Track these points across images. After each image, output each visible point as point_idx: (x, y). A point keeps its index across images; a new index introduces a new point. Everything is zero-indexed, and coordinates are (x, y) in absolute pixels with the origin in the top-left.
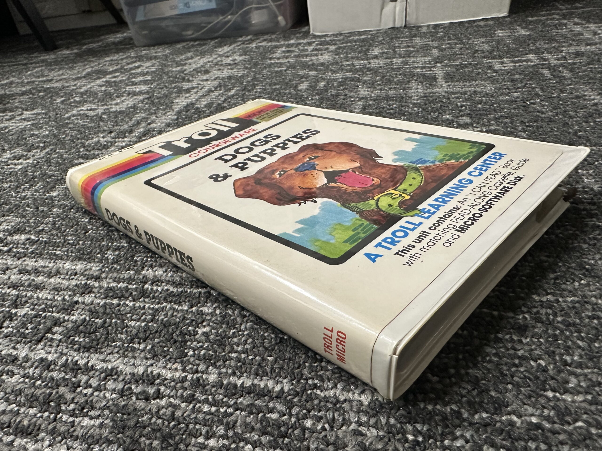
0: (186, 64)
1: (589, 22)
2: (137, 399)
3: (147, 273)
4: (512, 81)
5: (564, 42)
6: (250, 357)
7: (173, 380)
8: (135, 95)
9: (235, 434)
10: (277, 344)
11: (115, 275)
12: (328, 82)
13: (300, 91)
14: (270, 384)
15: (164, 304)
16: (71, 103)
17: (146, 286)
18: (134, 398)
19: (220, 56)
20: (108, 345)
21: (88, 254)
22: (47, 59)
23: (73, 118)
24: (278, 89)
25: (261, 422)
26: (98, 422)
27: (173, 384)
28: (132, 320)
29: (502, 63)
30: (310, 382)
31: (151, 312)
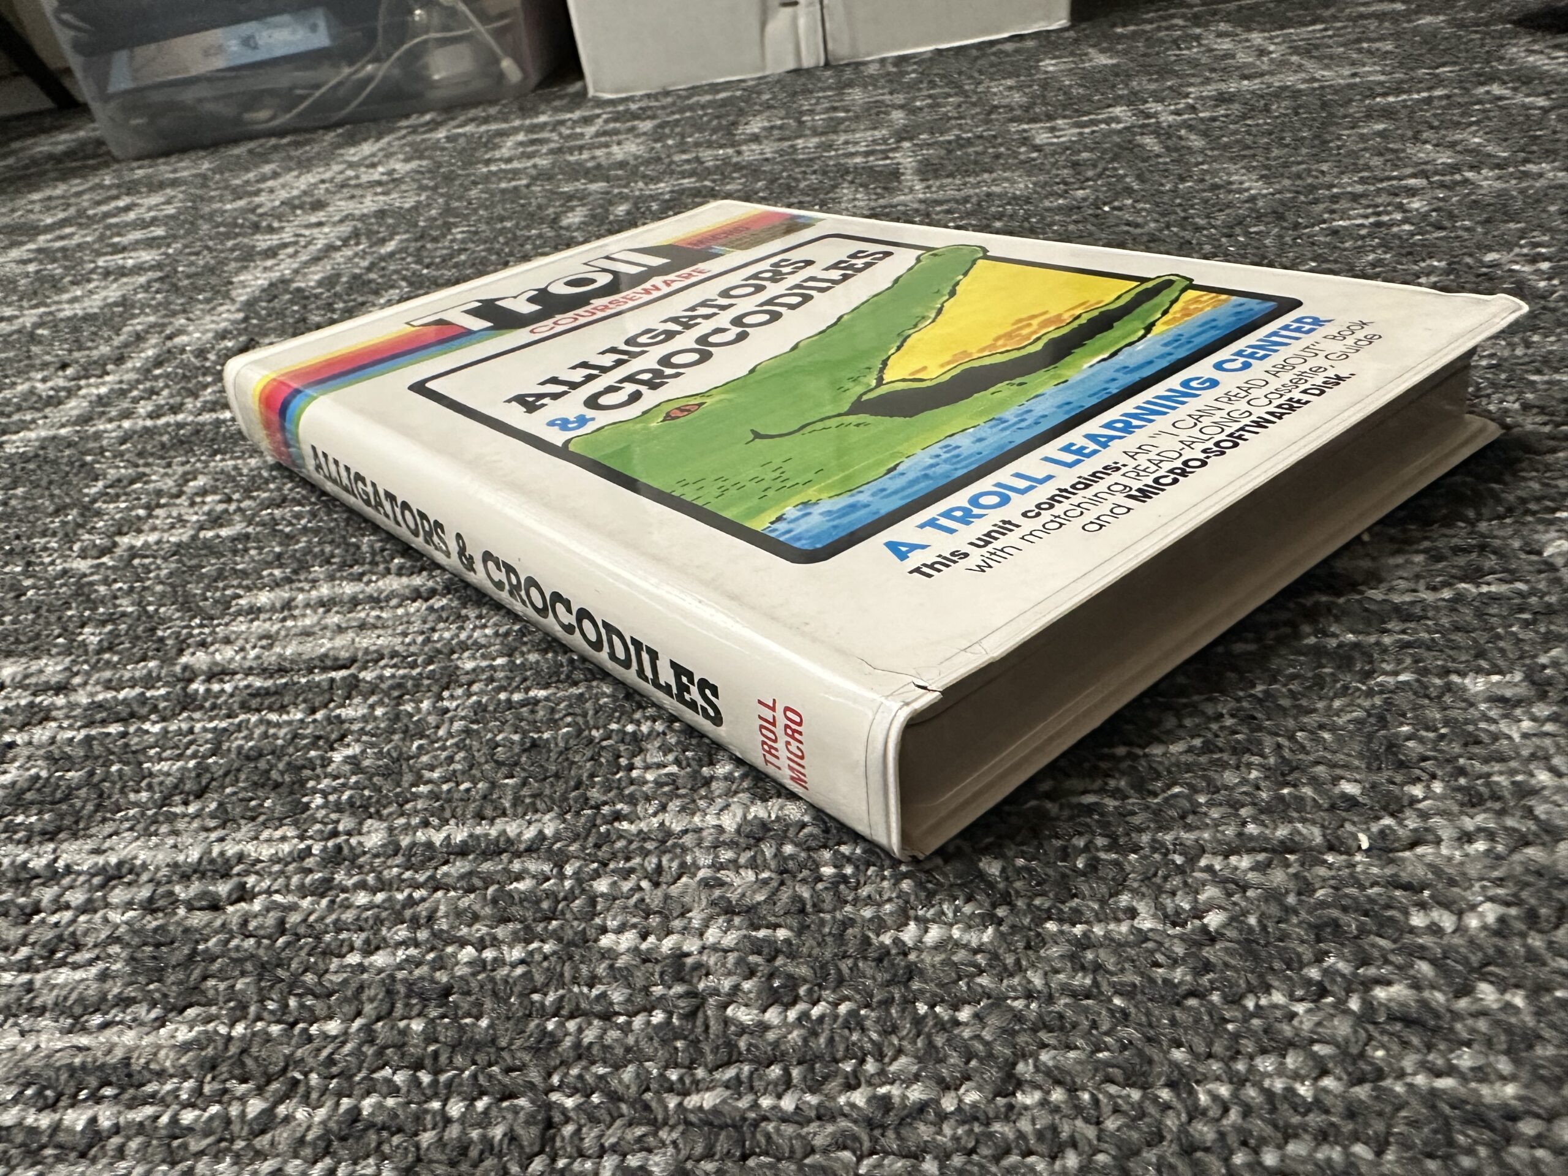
0: (260, 190)
2: (191, 908)
4: (1075, 165)
5: (1193, 75)
6: (462, 787)
7: (275, 860)
8: (123, 275)
9: (434, 935)
11: (108, 674)
12: (636, 204)
13: (568, 228)
14: (512, 829)
15: (242, 717)
17: (194, 686)
18: (182, 911)
19: (352, 165)
20: (104, 820)
24: (510, 230)
25: (495, 901)
26: (94, 971)
27: (276, 868)
28: (161, 760)
29: (1053, 129)
30: (606, 810)
31: (209, 736)
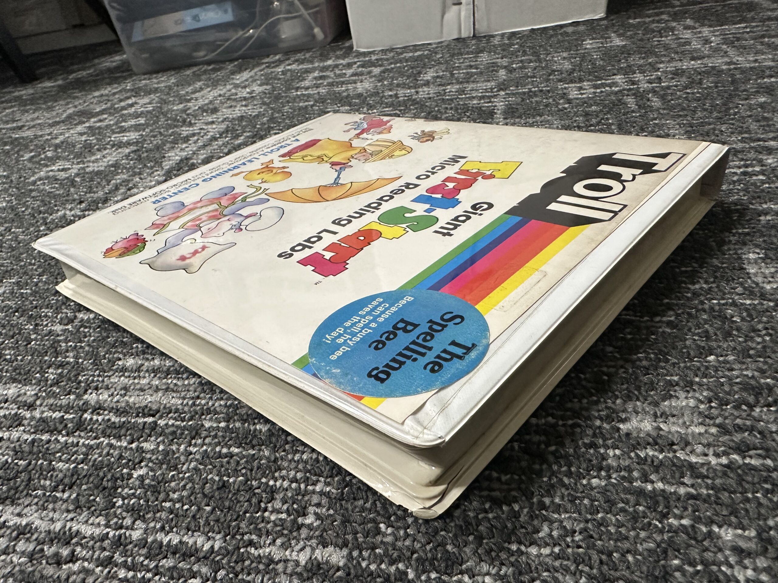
0: (192, 99)
1: (703, 25)
2: (47, 563)
3: (90, 398)
4: (587, 114)
5: (665, 55)
6: (185, 507)
7: (92, 538)
8: (120, 147)
10: (218, 489)
11: (52, 401)
14: (200, 541)
15: (101, 440)
16: (42, 159)
17: (85, 415)
18: (44, 562)
19: (236, 86)
20: (27, 495)
21: (25, 374)
22: (22, 96)
23: (39, 183)
27: (91, 543)
28: (61, 461)
29: (580, 88)
30: (246, 537)
31: (84, 449)
